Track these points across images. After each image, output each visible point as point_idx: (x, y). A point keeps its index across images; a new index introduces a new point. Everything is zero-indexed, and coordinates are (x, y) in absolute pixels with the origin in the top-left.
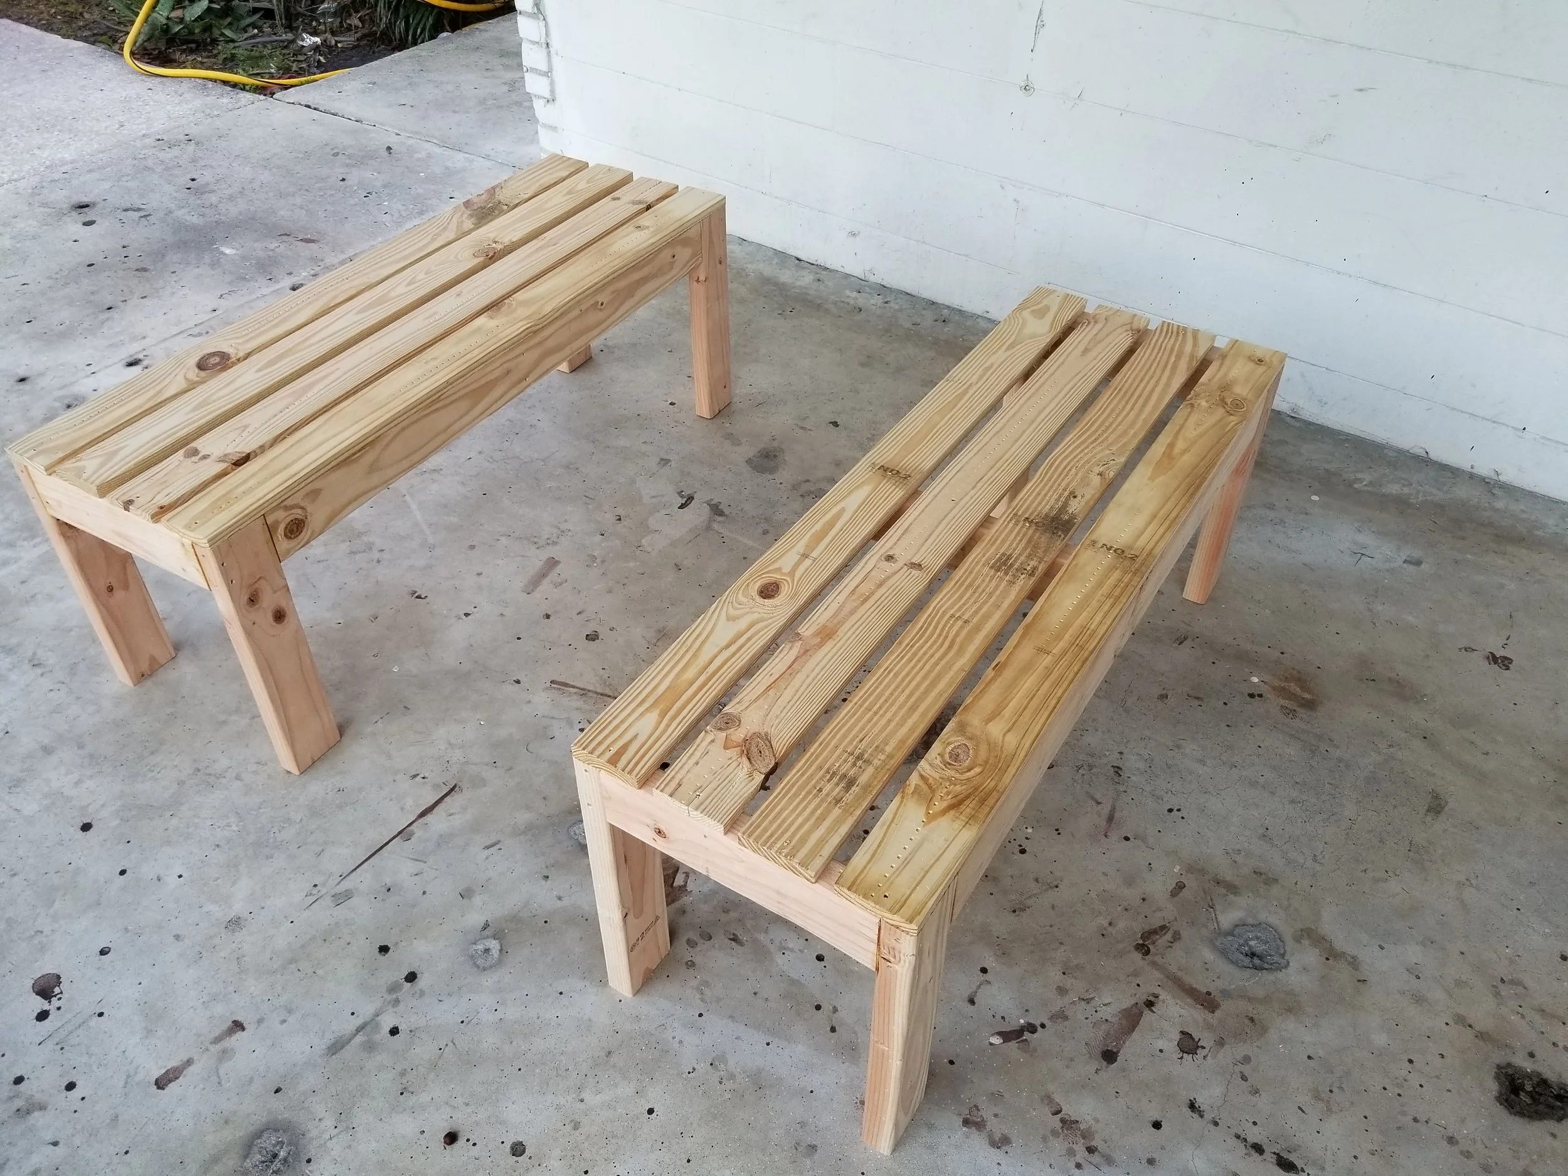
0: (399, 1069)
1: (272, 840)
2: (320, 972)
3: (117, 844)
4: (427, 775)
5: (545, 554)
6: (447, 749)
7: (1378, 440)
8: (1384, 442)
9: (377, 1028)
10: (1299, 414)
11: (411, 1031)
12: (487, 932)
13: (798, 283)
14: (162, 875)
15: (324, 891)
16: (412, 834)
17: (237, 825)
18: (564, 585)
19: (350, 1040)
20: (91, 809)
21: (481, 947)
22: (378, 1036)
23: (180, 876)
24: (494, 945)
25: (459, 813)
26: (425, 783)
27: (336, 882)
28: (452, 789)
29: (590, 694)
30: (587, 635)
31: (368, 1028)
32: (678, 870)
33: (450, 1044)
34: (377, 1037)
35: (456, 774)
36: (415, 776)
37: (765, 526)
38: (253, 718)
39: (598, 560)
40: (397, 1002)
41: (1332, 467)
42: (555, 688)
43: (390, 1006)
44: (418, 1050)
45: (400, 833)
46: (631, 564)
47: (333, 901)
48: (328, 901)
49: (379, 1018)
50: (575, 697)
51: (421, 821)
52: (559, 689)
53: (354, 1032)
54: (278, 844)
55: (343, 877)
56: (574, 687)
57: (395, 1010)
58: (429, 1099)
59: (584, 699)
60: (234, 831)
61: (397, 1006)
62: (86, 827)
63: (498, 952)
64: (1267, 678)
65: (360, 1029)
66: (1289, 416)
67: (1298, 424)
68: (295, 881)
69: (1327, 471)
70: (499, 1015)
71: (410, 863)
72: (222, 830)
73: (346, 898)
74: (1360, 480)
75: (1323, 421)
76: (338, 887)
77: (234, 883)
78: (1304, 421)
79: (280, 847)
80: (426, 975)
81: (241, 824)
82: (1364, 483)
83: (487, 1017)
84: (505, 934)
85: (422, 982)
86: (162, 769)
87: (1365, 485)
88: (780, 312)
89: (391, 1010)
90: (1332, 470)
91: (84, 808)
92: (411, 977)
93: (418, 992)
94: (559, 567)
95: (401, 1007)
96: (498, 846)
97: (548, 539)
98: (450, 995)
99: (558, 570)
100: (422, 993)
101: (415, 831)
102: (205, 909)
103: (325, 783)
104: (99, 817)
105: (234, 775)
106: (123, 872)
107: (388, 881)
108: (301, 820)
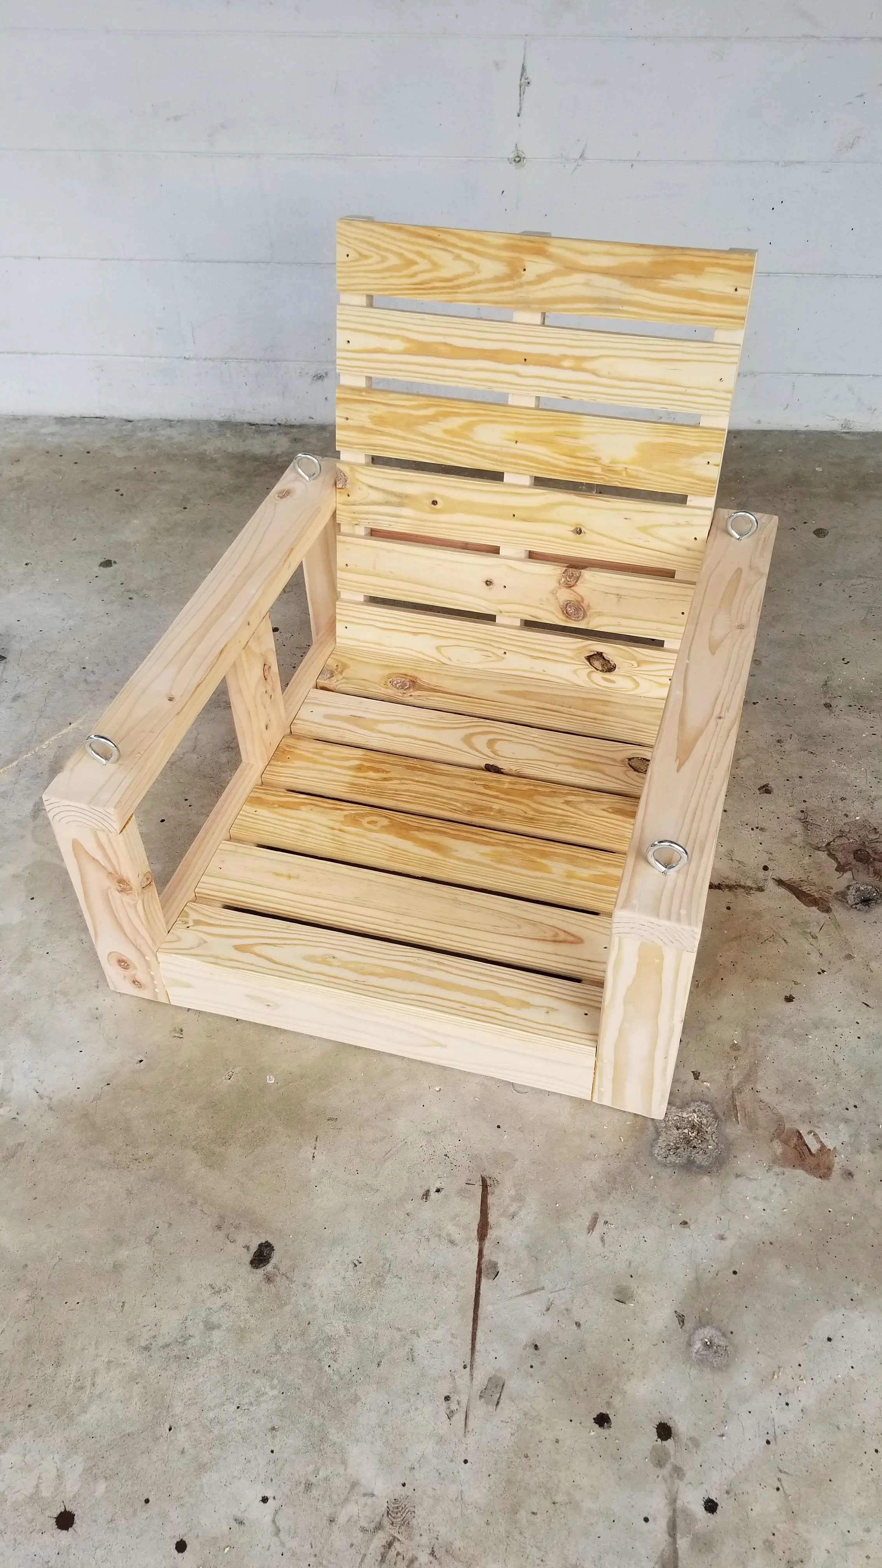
0: (759, 1544)
1: (336, 1378)
2: (560, 1498)
3: (135, 1514)
4: (438, 1185)
6: (429, 1141)
9: (688, 1515)
10: (849, 428)
11: (728, 1492)
12: (689, 1324)
14: (239, 1515)
15: (464, 1399)
16: (494, 1265)
17: (273, 1388)
19: (675, 1551)
20: (46, 1493)
21: (698, 1345)
22: (700, 1525)
23: (265, 1500)
24: (706, 1333)
25: (520, 1208)
26: (446, 1196)
27: (467, 1378)
28: (485, 1186)
31: (680, 1523)
32: (800, 1134)
33: (782, 1476)
34: (699, 1527)
35: (470, 1164)
36: (426, 1195)
38: (151, 1240)
40: (678, 1471)
43: (677, 1481)
44: (757, 1509)
45: (479, 1272)
47: (487, 1403)
48: (480, 1410)
49: (679, 1503)
51: (487, 1244)
53: (671, 1540)
54: (348, 1377)
55: (470, 1365)
57: (686, 1480)
58: (825, 1554)
60: (275, 1397)
61: (684, 1475)
62: (65, 1521)
63: (722, 1338)
65: (672, 1530)
68: (417, 1409)
70: (795, 1407)
71: (527, 1300)
72: (258, 1405)
73: (499, 1390)
76: (475, 1382)
77: (344, 1462)
78: (859, 433)
79: (354, 1379)
80: (676, 1417)
81: (275, 1382)
83: (786, 1418)
84: (709, 1313)
85: (681, 1426)
86: (94, 1377)
89: (681, 1485)
91: (34, 1498)
92: (664, 1431)
93: (689, 1442)
95: (689, 1475)
96: (600, 1221)
98: (724, 1422)
100: (696, 1442)
101: (494, 1259)
102: (342, 1518)
103: (328, 1266)
104: (71, 1495)
105: (201, 1326)
106: (181, 1546)
107: (524, 1337)
108: (347, 1330)
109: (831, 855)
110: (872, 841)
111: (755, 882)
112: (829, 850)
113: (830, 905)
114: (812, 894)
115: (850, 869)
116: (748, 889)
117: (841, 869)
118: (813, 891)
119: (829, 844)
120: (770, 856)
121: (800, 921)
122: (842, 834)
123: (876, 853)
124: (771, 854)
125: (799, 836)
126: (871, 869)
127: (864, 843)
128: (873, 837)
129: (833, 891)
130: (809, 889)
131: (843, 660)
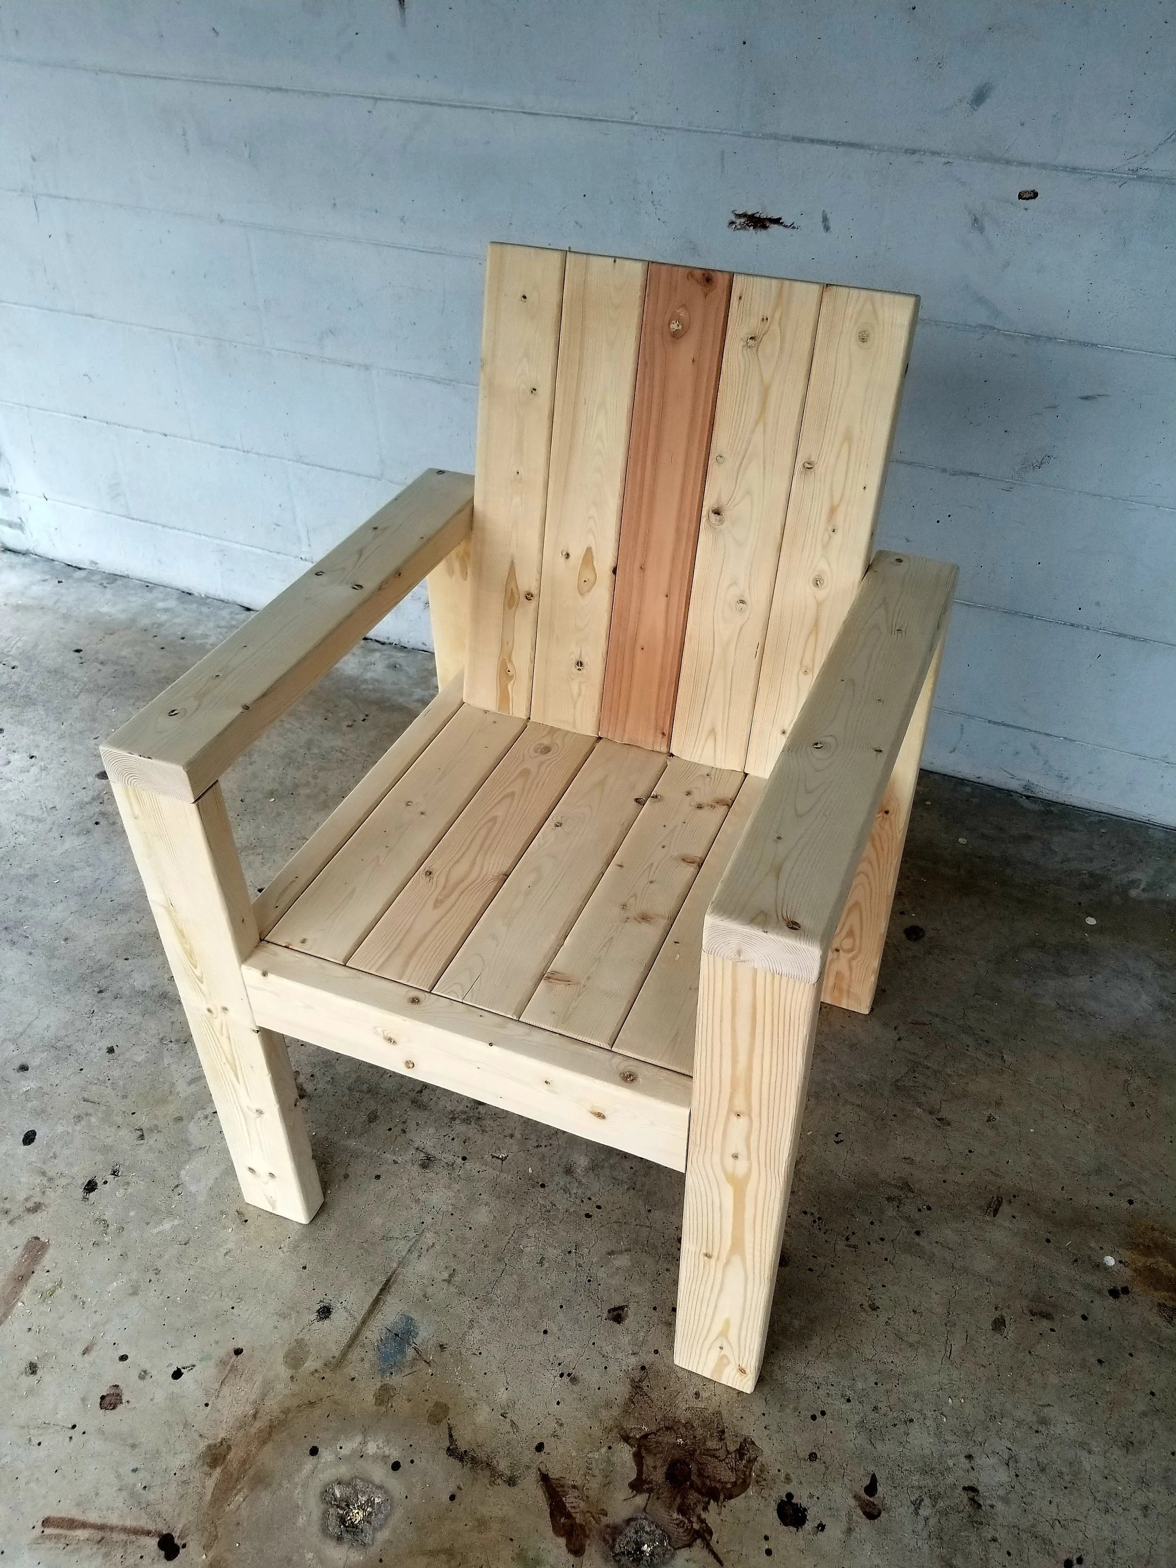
5: (20, 1235)
7: (1137, 818)
8: (1144, 819)
10: (1032, 792)
13: (369, 675)
18: (59, 1291)
29: (115, 1536)
30: (103, 1398)
37: (372, 1105)
39: (112, 1228)
41: (1096, 866)
42: (50, 1537)
46: (167, 1226)
50: (87, 1550)
52: (57, 1537)
56: (84, 1525)
59: (104, 1550)
64: (1127, 1255)
66: (1022, 795)
67: (1036, 807)
69: (1091, 875)
74: (1133, 883)
75: (1065, 799)
82: (1142, 887)
87: (1143, 890)
88: (350, 723)
90: (1098, 872)
94: (47, 1256)
97: (27, 1200)
99: (47, 1260)
109: (638, 1458)
110: (709, 1452)
111: (512, 1466)
112: (639, 1447)
113: (587, 1543)
114: (574, 1515)
115: (650, 1491)
116: (494, 1473)
117: (637, 1486)
118: (578, 1510)
119: (645, 1436)
120: (558, 1428)
121: (531, 1557)
122: (670, 1428)
123: (700, 1475)
124: (561, 1425)
125: (615, 1408)
126: (678, 1500)
127: (695, 1450)
128: (712, 1444)
129: (605, 1520)
130: (575, 1504)
131: (837, 1135)
